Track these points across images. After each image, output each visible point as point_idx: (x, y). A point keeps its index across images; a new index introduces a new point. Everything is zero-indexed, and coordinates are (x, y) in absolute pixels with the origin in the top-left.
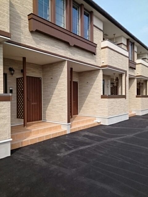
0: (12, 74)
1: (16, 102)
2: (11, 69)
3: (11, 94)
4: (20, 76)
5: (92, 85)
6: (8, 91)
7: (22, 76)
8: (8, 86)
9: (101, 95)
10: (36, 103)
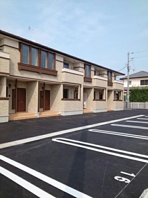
0: (10, 87)
1: (12, 101)
2: (10, 85)
3: (9, 97)
4: (14, 88)
5: (57, 93)
6: (8, 96)
7: (15, 89)
8: (8, 93)
9: (62, 99)
10: (22, 102)
